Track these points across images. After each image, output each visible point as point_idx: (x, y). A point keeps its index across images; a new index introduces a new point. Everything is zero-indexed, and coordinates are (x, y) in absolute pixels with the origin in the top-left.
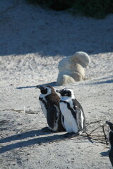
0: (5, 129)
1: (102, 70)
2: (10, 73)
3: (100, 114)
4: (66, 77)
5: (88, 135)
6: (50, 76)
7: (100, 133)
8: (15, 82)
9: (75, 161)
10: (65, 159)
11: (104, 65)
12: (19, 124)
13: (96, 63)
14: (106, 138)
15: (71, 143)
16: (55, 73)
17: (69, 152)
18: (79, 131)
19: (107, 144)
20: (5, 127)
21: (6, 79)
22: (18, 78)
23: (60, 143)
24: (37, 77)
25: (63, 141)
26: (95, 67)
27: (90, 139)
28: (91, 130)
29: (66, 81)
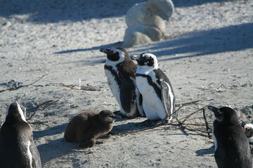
0: (51, 114)
1: (191, 24)
2: (51, 29)
3: (196, 91)
4: (139, 34)
5: (180, 124)
6: (112, 33)
7: (198, 121)
8: (59, 42)
9: (162, 163)
10: (147, 160)
11: (193, 16)
12: (72, 107)
13: (182, 14)
14: (208, 128)
15: (154, 135)
16: (120, 28)
17: (152, 150)
18: (167, 117)
19: (210, 137)
20: (51, 111)
21: (44, 37)
22: (63, 35)
23: (137, 135)
24: (93, 35)
25: (142, 133)
26: (180, 19)
27: (183, 129)
28: (184, 115)
29: (138, 40)
